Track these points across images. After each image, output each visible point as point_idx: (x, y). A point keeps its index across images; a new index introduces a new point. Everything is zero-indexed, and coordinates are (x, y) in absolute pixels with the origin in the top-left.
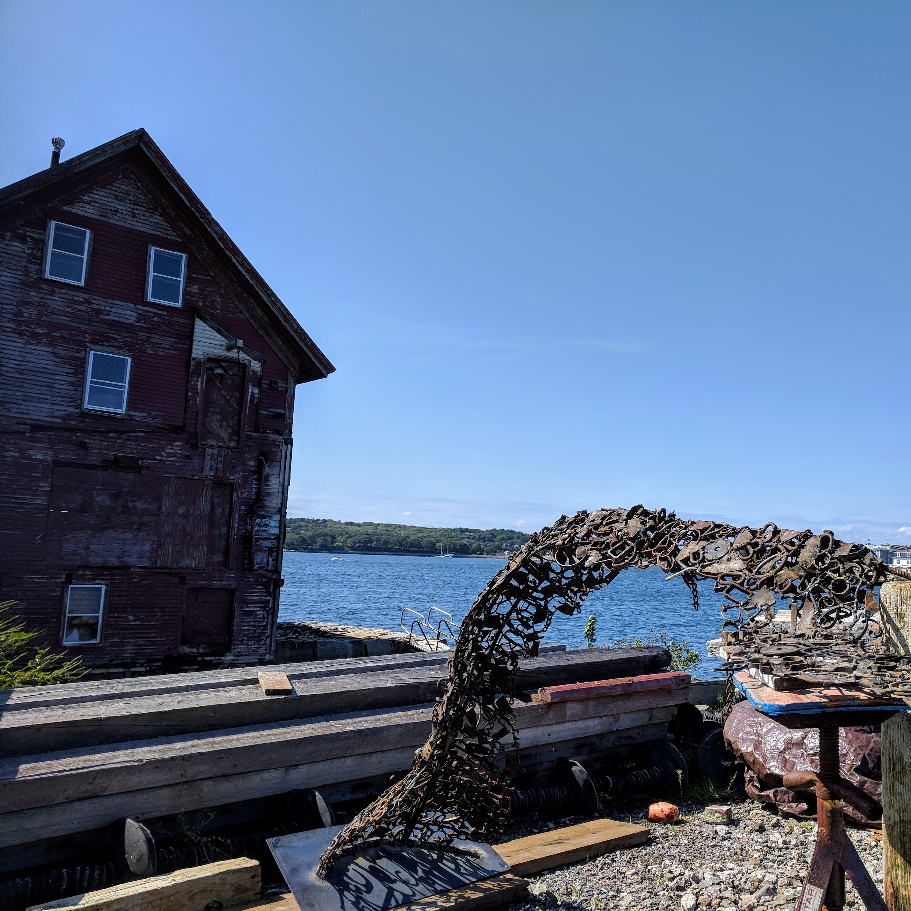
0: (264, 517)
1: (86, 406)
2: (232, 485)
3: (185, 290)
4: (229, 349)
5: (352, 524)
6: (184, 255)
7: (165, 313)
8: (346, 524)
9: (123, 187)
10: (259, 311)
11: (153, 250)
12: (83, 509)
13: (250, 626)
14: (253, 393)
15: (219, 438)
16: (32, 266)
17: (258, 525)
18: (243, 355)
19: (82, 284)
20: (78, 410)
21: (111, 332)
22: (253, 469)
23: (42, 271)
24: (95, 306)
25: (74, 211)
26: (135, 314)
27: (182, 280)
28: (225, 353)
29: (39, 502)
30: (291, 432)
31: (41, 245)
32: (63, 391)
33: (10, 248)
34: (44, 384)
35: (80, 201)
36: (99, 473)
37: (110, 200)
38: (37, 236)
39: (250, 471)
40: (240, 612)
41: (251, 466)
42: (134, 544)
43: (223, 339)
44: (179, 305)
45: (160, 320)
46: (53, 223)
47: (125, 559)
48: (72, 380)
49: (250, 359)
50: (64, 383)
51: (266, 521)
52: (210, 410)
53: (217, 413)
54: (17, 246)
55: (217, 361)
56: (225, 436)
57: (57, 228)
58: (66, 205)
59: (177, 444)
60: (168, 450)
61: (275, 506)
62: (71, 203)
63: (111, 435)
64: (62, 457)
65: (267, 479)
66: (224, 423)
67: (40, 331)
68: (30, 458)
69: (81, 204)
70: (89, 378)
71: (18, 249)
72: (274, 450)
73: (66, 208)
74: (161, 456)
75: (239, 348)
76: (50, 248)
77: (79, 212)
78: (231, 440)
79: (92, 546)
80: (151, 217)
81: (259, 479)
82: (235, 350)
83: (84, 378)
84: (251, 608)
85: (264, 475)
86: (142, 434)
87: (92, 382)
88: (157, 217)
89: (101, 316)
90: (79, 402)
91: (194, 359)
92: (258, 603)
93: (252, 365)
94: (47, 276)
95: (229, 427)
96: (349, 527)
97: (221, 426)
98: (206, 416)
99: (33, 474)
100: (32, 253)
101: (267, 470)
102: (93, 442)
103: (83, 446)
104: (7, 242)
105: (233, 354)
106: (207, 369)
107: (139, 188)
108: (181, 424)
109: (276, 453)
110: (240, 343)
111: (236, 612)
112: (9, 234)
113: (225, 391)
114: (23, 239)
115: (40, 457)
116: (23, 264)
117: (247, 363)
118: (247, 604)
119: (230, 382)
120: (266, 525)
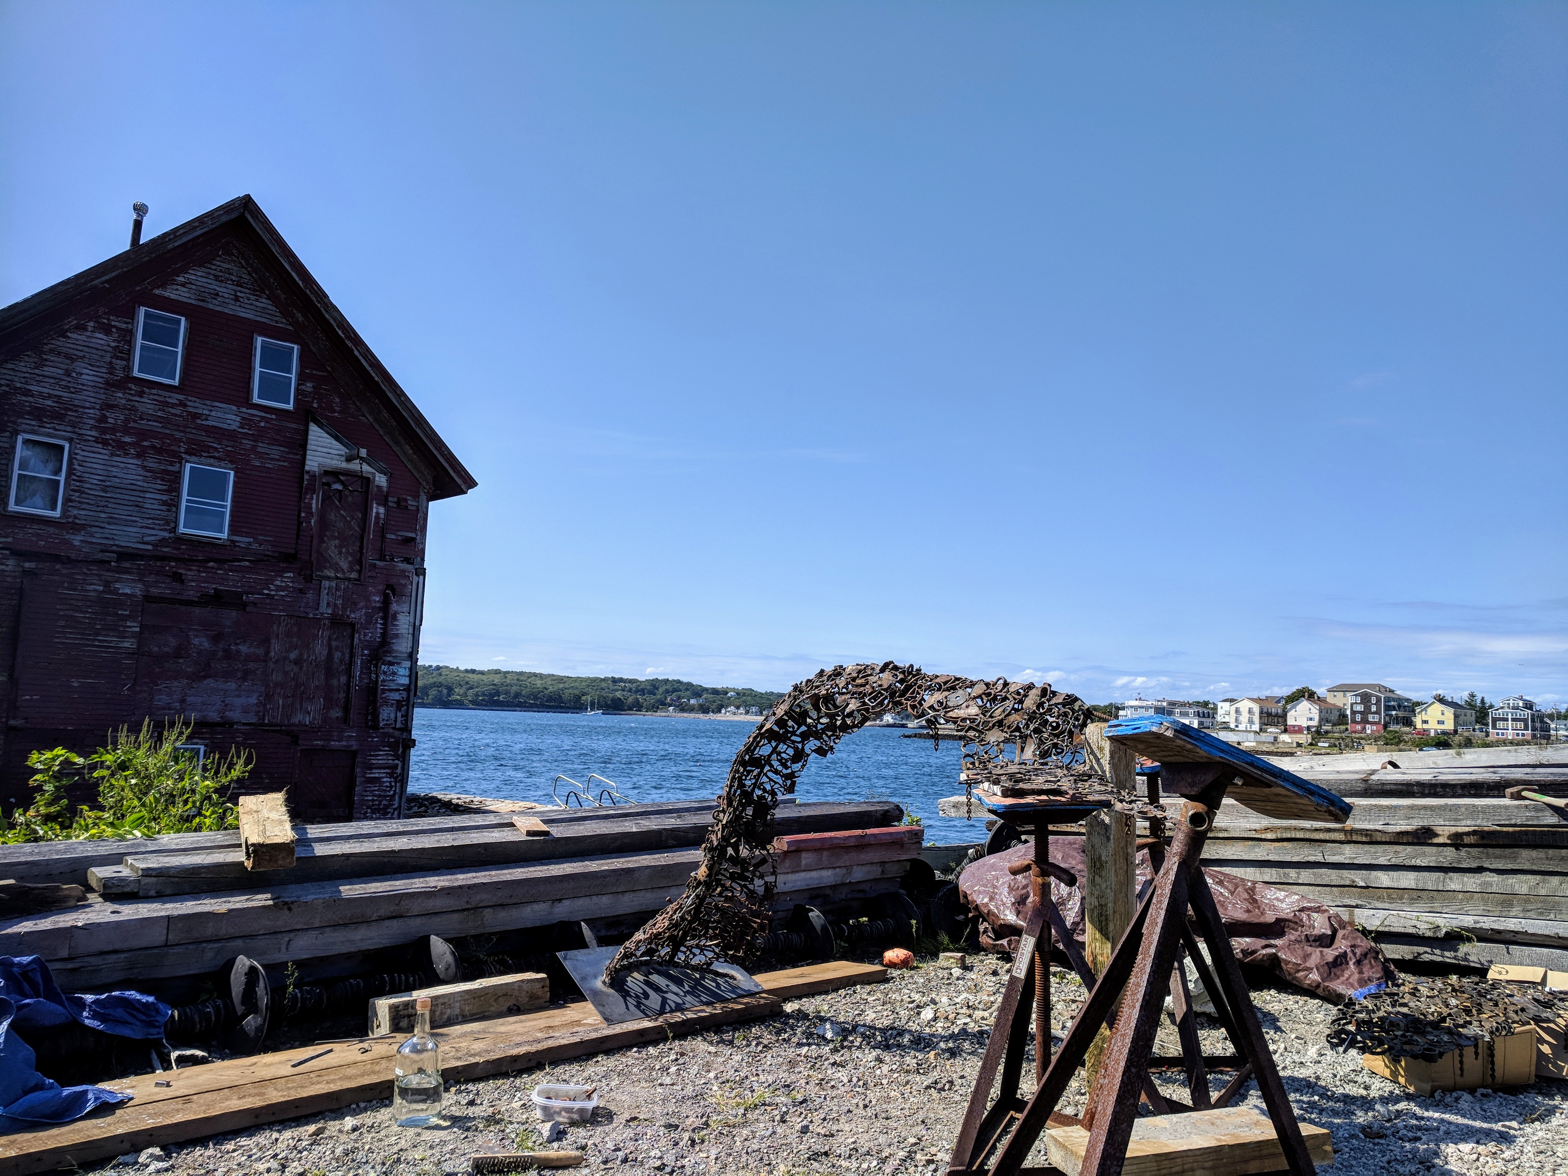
0: (391, 664)
1: (182, 529)
2: (352, 625)
3: (297, 390)
4: (349, 459)
5: (473, 671)
6: (296, 347)
7: (274, 417)
8: (467, 671)
9: (224, 265)
10: (385, 414)
11: (259, 340)
12: (179, 652)
13: (375, 796)
14: (378, 513)
15: (337, 568)
16: (118, 362)
17: (385, 673)
18: (366, 468)
19: (176, 382)
20: (172, 535)
21: (210, 440)
22: (378, 605)
23: (129, 368)
24: (190, 410)
25: (166, 294)
26: (238, 419)
27: (293, 376)
28: (344, 465)
29: (127, 645)
30: (423, 560)
31: (128, 336)
32: (153, 512)
33: (93, 340)
34: (130, 503)
35: (173, 282)
36: (197, 610)
37: (209, 281)
38: (124, 326)
39: (374, 608)
40: (363, 779)
41: (375, 601)
42: (239, 696)
43: (343, 448)
44: (290, 407)
45: (268, 425)
46: (143, 309)
47: (227, 713)
48: (164, 498)
49: (374, 471)
50: (156, 502)
51: (394, 668)
52: (327, 533)
53: (335, 538)
54: (100, 339)
55: (334, 474)
56: (344, 565)
57: (147, 315)
58: (158, 288)
59: (288, 575)
60: (278, 583)
61: (404, 650)
62: (163, 286)
63: (211, 564)
64: (154, 591)
65: (395, 618)
66: (344, 550)
67: (127, 439)
68: (115, 592)
69: (175, 287)
70: (185, 496)
71: (102, 342)
72: (403, 582)
73: (157, 292)
74: (269, 589)
75: (361, 458)
76: (139, 341)
77: (173, 296)
78: (351, 570)
79: (188, 699)
80: (257, 300)
81: (385, 618)
82: (357, 461)
83: (179, 496)
84: (376, 774)
85: (391, 612)
86: (247, 564)
87: (188, 501)
88: (264, 300)
89: (199, 421)
90: (173, 525)
91: (308, 472)
92: (384, 768)
93: (377, 479)
94: (136, 373)
95: (351, 555)
96: (470, 675)
97: (340, 553)
98: (322, 541)
99: (120, 612)
100: (117, 346)
101: (394, 607)
102: (189, 572)
103: (178, 578)
104: (89, 334)
105: (355, 466)
106: (324, 484)
107: (243, 267)
108: (293, 551)
109: (405, 585)
110: (363, 452)
111: (358, 779)
112: (92, 324)
113: (345, 511)
114: (107, 330)
115: (128, 591)
116: (108, 359)
117: (370, 476)
118: (371, 769)
119: (350, 499)
120: (394, 674)
